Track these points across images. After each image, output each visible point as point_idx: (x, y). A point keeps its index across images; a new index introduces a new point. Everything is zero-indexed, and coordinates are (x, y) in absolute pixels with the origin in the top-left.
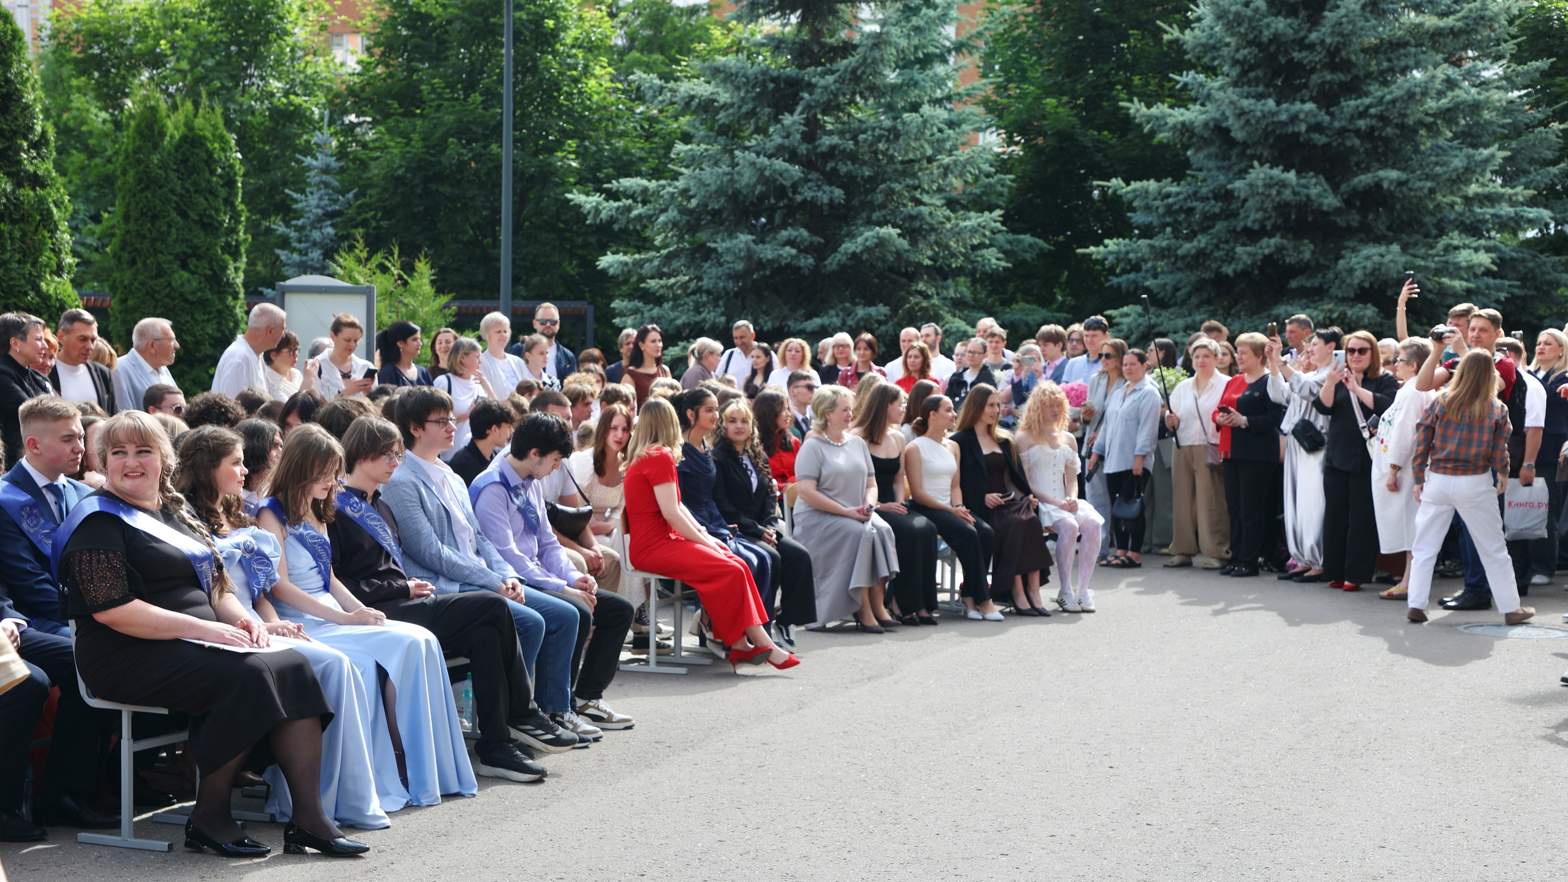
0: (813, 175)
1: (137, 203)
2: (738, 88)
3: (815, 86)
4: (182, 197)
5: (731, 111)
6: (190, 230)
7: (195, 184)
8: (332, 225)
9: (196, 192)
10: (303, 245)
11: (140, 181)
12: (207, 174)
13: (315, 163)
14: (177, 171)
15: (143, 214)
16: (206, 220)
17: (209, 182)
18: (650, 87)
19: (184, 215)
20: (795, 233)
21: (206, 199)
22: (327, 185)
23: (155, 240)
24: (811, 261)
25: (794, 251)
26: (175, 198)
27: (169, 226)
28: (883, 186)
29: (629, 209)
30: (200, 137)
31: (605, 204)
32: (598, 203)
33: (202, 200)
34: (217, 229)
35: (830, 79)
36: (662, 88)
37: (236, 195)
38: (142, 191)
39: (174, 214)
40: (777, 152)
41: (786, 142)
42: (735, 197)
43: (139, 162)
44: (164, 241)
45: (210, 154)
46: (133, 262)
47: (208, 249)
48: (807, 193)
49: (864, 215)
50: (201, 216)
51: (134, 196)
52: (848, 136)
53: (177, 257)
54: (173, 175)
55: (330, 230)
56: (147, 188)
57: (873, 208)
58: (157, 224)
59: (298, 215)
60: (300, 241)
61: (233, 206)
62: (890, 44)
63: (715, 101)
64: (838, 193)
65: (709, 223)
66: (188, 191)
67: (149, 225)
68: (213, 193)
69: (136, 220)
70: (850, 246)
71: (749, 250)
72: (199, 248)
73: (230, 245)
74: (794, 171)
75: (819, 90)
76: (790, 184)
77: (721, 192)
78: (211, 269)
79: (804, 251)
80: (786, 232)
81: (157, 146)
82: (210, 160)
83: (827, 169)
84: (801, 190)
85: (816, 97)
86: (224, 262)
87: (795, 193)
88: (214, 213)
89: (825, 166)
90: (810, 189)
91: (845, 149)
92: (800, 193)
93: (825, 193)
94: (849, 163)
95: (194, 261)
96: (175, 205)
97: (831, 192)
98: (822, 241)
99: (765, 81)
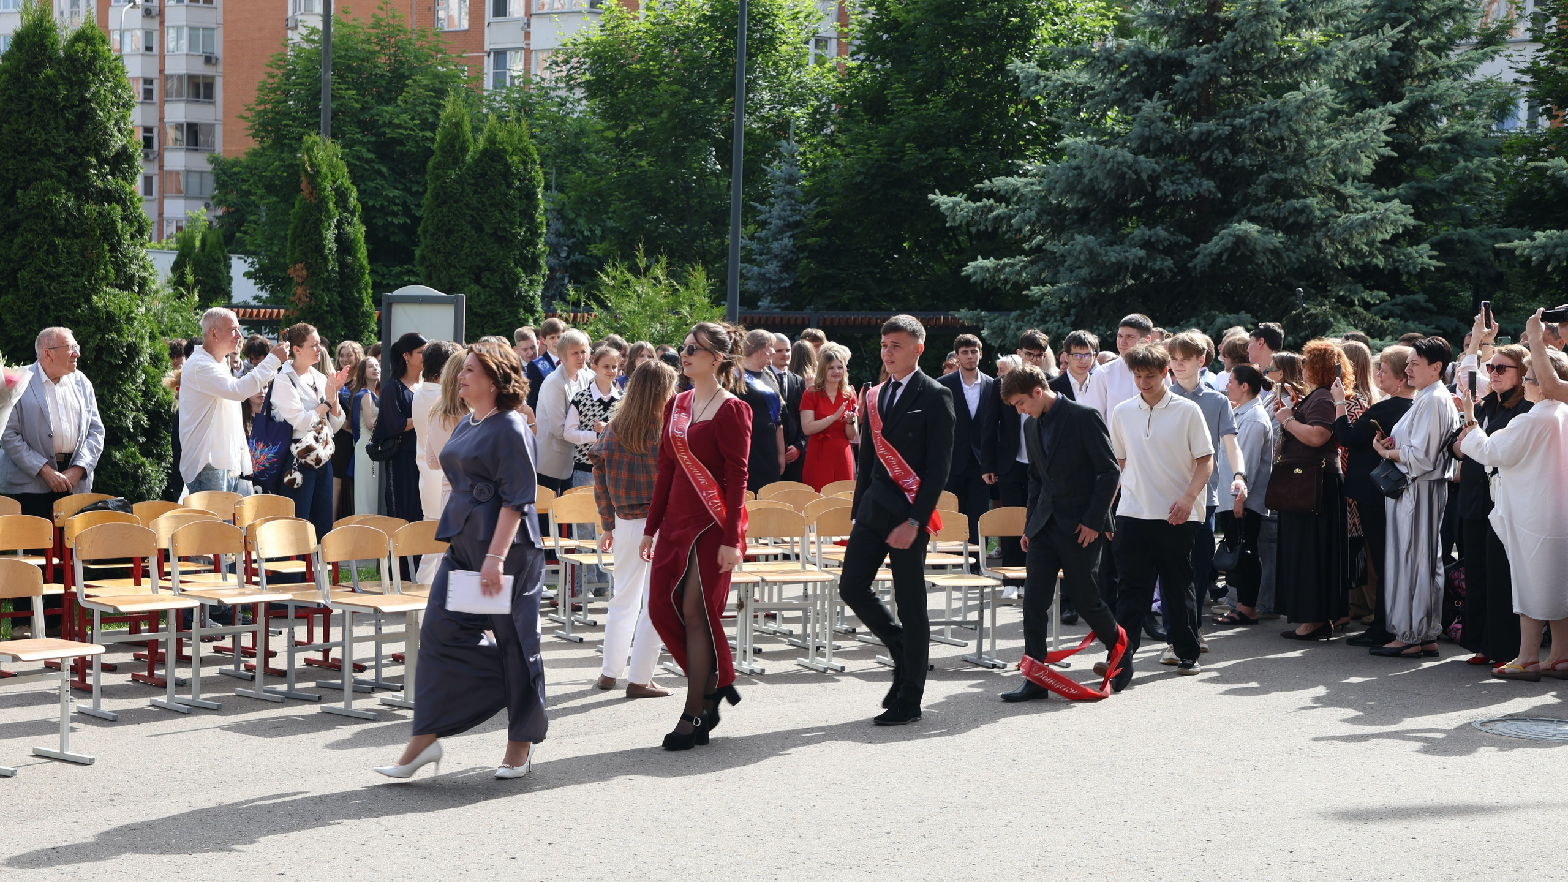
0: (1186, 167)
1: (434, 218)
3: (1192, 67)
4: (477, 210)
6: (484, 243)
7: (491, 197)
9: (492, 205)
11: (438, 195)
12: (504, 187)
14: (473, 185)
16: (499, 234)
17: (506, 195)
18: (1026, 77)
19: (479, 229)
20: (1150, 233)
21: (501, 212)
24: (1169, 261)
25: (1142, 253)
26: (470, 212)
27: (463, 240)
29: (990, 209)
31: (965, 204)
32: (958, 204)
33: (497, 213)
34: (512, 241)
36: (1038, 76)
37: (536, 207)
38: (439, 206)
39: (468, 228)
41: (1147, 132)
42: (1091, 192)
43: (438, 177)
45: (508, 166)
47: (500, 262)
48: (1167, 187)
50: (496, 228)
51: (432, 212)
53: (470, 273)
54: (469, 190)
56: (444, 202)
58: (452, 238)
61: (532, 219)
64: (1208, 185)
66: (484, 205)
67: (444, 239)
68: (508, 206)
71: (1091, 252)
72: (493, 261)
73: (526, 258)
74: (1147, 163)
75: (1194, 71)
76: (1144, 177)
77: (1070, 189)
78: (503, 282)
79: (1160, 252)
80: (1137, 231)
81: (456, 162)
82: (507, 174)
83: (1202, 159)
84: (1162, 183)
85: (1191, 79)
86: (516, 274)
87: (1156, 187)
88: (507, 226)
89: (1200, 156)
90: (1173, 182)
91: (1220, 136)
92: (1161, 188)
93: (1191, 186)
94: (1227, 151)
95: (487, 274)
96: (470, 219)
97: (1200, 185)
98: (1190, 241)
99: (1135, 63)
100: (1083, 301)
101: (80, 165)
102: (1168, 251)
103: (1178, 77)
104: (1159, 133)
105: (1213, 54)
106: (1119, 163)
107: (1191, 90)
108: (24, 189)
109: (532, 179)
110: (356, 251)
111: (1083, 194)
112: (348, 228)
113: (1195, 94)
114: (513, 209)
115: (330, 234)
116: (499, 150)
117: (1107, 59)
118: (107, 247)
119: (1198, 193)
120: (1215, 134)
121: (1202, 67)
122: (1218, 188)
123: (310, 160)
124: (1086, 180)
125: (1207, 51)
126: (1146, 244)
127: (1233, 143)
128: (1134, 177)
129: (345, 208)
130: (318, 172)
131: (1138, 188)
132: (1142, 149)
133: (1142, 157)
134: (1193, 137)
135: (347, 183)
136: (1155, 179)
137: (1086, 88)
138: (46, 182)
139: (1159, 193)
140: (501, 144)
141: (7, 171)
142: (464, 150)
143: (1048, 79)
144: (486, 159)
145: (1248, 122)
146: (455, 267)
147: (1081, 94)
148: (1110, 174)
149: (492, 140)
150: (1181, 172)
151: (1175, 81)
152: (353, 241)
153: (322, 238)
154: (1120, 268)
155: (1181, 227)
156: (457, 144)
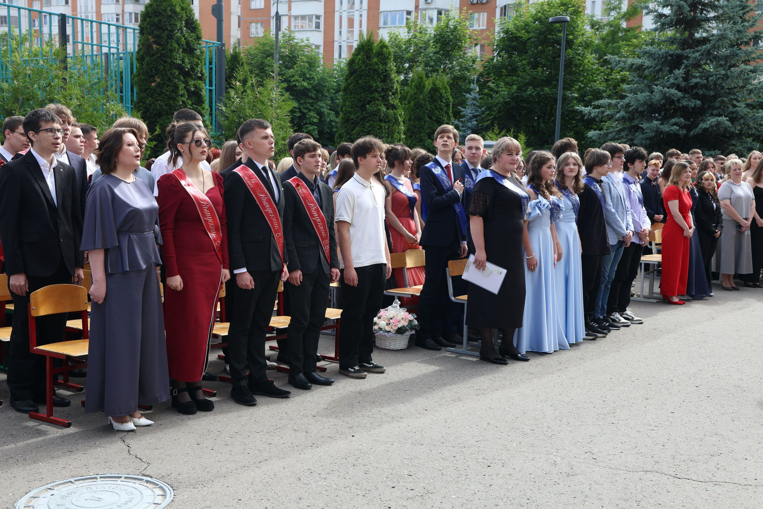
0: (687, 95)
1: (414, 114)
2: (655, 60)
3: (690, 57)
4: (430, 111)
5: (651, 69)
6: (432, 124)
7: (435, 106)
8: (476, 121)
9: (435, 109)
10: (464, 128)
11: (415, 105)
12: (440, 102)
13: (470, 96)
14: (429, 101)
15: (416, 118)
17: (440, 105)
18: (615, 61)
20: (678, 120)
21: (439, 112)
22: (474, 105)
23: (420, 128)
24: (685, 132)
25: (676, 128)
26: (427, 112)
27: (425, 122)
28: (719, 99)
29: (603, 112)
30: (438, 88)
31: (593, 111)
32: (590, 110)
35: (698, 54)
36: (619, 61)
38: (416, 109)
39: (427, 118)
40: (672, 86)
41: (676, 82)
42: (651, 105)
43: (415, 98)
44: (423, 128)
45: (441, 94)
46: (411, 136)
48: (684, 103)
49: (710, 112)
51: (413, 111)
52: (704, 78)
53: (427, 134)
54: (427, 103)
55: (475, 123)
56: (418, 108)
57: (714, 108)
58: (421, 122)
59: (463, 116)
60: (463, 127)
62: (727, 38)
63: (643, 65)
64: (699, 102)
65: (638, 116)
66: (432, 109)
67: (418, 122)
68: (442, 109)
69: (413, 120)
70: (703, 125)
71: (657, 127)
74: (678, 94)
75: (692, 58)
76: (676, 99)
79: (682, 128)
81: (422, 92)
82: (441, 97)
85: (691, 61)
87: (679, 103)
89: (694, 91)
90: (685, 101)
92: (681, 103)
93: (692, 103)
94: (704, 90)
97: (695, 102)
98: (691, 124)
99: (666, 56)
102: (684, 127)
109: (448, 99)
119: (695, 105)
122: (702, 104)
127: (705, 87)
128: (673, 99)
136: (679, 100)
139: (680, 105)
140: (438, 85)
142: (424, 88)
143: (624, 62)
144: (433, 91)
149: (434, 84)
156: (422, 85)
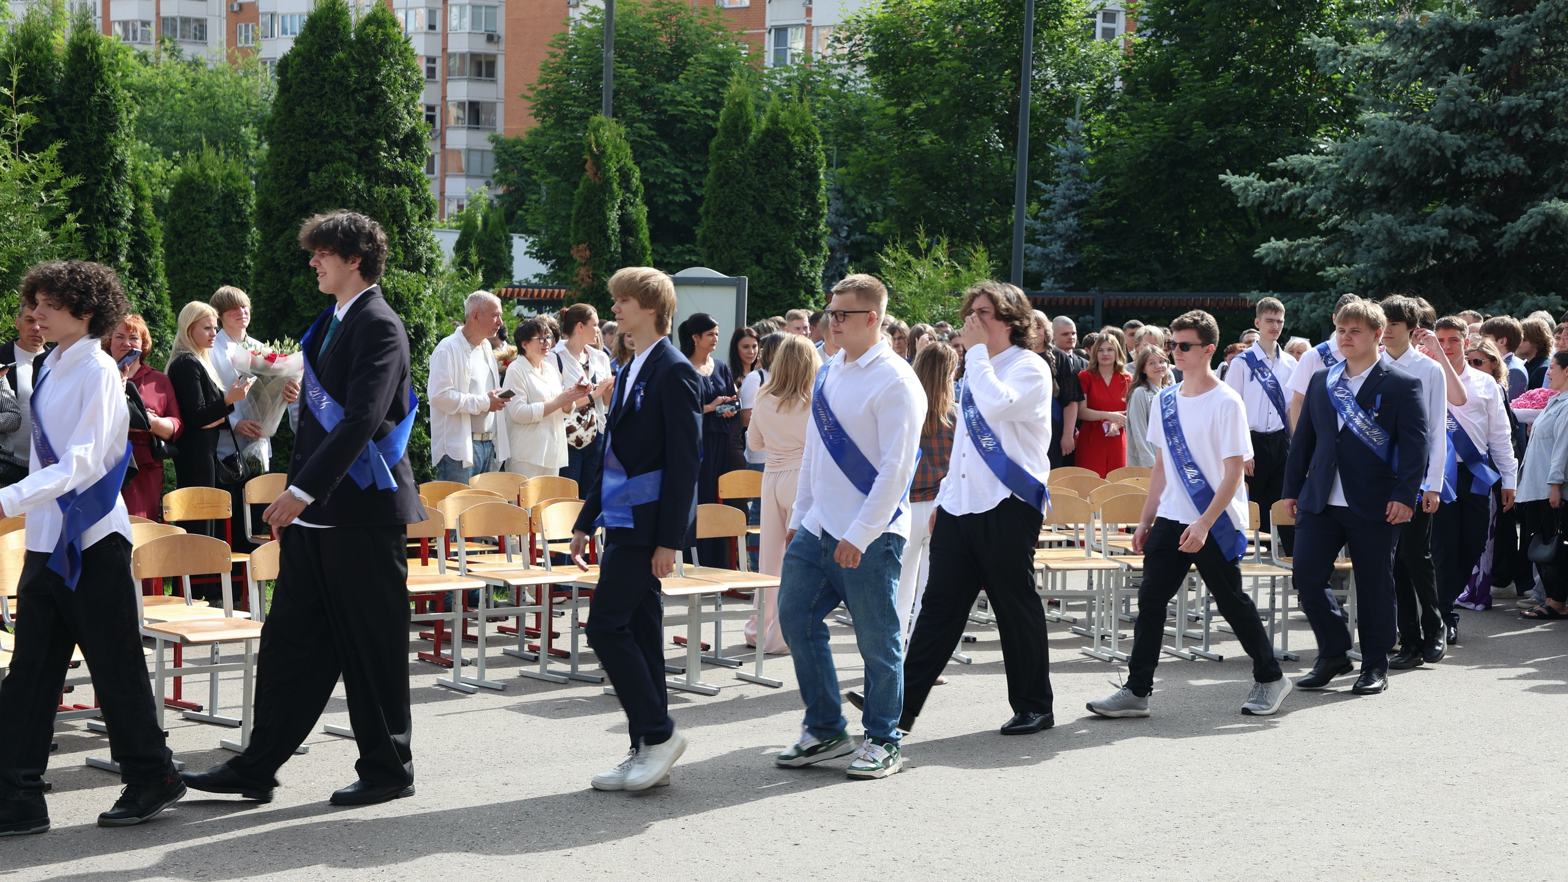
0: (1489, 143)
1: (716, 198)
3: (1502, 39)
4: (759, 191)
6: (766, 224)
7: (773, 178)
8: (1076, 216)
9: (773, 186)
11: (720, 175)
12: (786, 168)
13: (1064, 151)
14: (755, 165)
16: (781, 215)
17: (787, 175)
18: (1323, 52)
19: (761, 210)
20: (1453, 211)
21: (783, 193)
23: (730, 237)
24: (1475, 241)
25: (1444, 232)
26: (752, 192)
27: (745, 220)
29: (1285, 188)
31: (1258, 184)
32: (1250, 184)
33: (779, 194)
34: (793, 222)
36: (1336, 51)
37: (818, 188)
38: (721, 186)
39: (750, 209)
41: (1453, 106)
42: (1391, 169)
43: (720, 157)
44: (738, 238)
45: (790, 147)
47: (781, 243)
48: (1472, 164)
49: (1556, 188)
50: (777, 210)
51: (714, 192)
52: (1538, 96)
53: (751, 254)
54: (751, 170)
56: (726, 183)
58: (734, 219)
61: (814, 200)
63: (1391, 62)
64: (1517, 162)
66: (766, 186)
67: (726, 220)
68: (790, 186)
69: (714, 216)
70: (1522, 224)
71: (1390, 231)
72: (774, 242)
73: (807, 239)
74: (1452, 140)
75: (1503, 43)
76: (1449, 154)
77: (1369, 166)
78: (783, 263)
79: (1464, 231)
80: (1442, 210)
81: (739, 142)
82: (789, 154)
83: (1511, 134)
84: (1467, 160)
85: (1500, 52)
86: (796, 255)
87: (1460, 164)
88: (788, 206)
89: (1508, 130)
90: (1479, 159)
91: (1530, 110)
92: (1466, 165)
93: (1499, 162)
94: (1537, 126)
95: (768, 255)
96: (752, 200)
97: (1508, 162)
98: (1496, 219)
99: (1441, 35)
100: (1381, 282)
101: (371, 147)
102: (1472, 230)
103: (1485, 50)
104: (1465, 108)
105: (1522, 25)
106: (1422, 140)
107: (1500, 62)
108: (316, 171)
109: (814, 159)
110: (638, 233)
111: (1383, 172)
112: (630, 209)
113: (1503, 66)
114: (795, 190)
115: (614, 215)
116: (781, 130)
117: (1410, 31)
118: (396, 230)
119: (1506, 170)
120: (1525, 109)
121: (1511, 39)
122: (1528, 164)
123: (596, 141)
124: (1386, 158)
125: (1518, 22)
126: (1449, 224)
127: (1545, 116)
128: (1438, 153)
129: (627, 189)
130: (603, 153)
131: (1442, 164)
132: (1447, 123)
133: (1446, 133)
134: (1501, 111)
135: (630, 163)
136: (1460, 156)
137: (1388, 62)
138: (338, 165)
139: (1463, 170)
140: (784, 124)
141: (299, 153)
142: (747, 130)
143: (1347, 53)
144: (769, 139)
145: (1561, 95)
146: (736, 248)
147: (1381, 68)
148: (1411, 151)
149: (774, 120)
150: (1488, 148)
151: (1483, 55)
152: (635, 222)
153: (606, 219)
154: (1421, 248)
155: (1487, 205)
156: (740, 124)
